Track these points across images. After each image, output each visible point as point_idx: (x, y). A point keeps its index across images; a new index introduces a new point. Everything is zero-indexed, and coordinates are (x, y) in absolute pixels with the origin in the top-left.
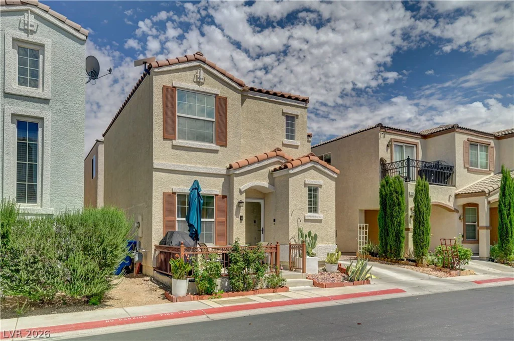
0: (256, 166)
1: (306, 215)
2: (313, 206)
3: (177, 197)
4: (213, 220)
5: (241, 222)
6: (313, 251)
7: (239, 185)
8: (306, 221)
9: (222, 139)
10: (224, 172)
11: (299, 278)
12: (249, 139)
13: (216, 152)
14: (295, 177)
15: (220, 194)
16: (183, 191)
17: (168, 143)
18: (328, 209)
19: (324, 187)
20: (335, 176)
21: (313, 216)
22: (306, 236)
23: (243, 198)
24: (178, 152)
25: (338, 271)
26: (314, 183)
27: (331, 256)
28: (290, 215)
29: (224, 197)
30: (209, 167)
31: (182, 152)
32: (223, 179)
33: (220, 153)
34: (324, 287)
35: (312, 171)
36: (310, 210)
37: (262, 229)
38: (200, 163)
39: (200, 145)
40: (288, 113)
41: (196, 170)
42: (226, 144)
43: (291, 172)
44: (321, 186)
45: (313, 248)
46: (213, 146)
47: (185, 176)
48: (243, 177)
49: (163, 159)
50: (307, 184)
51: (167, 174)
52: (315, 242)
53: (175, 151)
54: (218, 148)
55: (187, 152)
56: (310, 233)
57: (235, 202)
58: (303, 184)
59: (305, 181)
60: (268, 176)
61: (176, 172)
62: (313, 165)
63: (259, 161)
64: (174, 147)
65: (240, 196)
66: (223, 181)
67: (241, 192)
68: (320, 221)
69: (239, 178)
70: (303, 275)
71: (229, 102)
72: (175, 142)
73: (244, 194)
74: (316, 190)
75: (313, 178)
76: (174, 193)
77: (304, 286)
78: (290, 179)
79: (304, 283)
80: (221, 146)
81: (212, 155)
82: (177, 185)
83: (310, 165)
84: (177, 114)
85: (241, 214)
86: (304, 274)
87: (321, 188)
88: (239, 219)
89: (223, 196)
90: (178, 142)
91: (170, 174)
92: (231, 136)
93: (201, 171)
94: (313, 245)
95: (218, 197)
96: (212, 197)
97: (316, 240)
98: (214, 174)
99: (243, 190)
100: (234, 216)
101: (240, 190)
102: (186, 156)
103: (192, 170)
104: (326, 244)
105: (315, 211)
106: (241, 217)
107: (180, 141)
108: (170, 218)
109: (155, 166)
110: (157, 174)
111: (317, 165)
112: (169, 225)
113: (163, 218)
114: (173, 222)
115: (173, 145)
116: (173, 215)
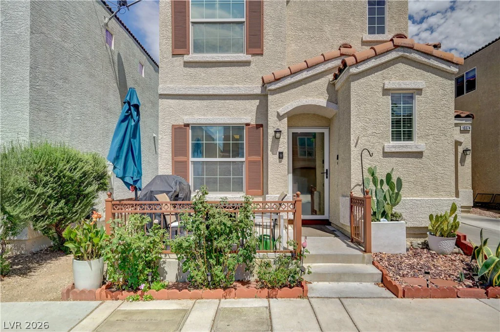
0: (305, 75)
1: (386, 144)
2: (403, 129)
3: (190, 131)
4: (243, 159)
5: (280, 162)
6: (396, 210)
7: (277, 106)
8: (386, 154)
9: (255, 44)
10: (258, 91)
11: (356, 262)
12: (305, 42)
13: (247, 63)
14: (362, 80)
15: (253, 123)
16: (198, 122)
17: (179, 61)
18: (436, 132)
19: (427, 92)
21: (403, 146)
22: (382, 181)
23: (283, 125)
24: (192, 70)
25: (457, 250)
26: (404, 86)
27: (437, 221)
28: (353, 146)
29: (259, 126)
30: (236, 85)
31: (198, 70)
32: (257, 102)
33: (252, 65)
34: (401, 294)
36: (396, 137)
37: (325, 172)
38: (222, 82)
39: (222, 57)
41: (216, 92)
42: (262, 51)
43: (354, 70)
44: (419, 91)
45: (393, 205)
46: (243, 57)
47: (202, 101)
48: (283, 94)
49: (172, 82)
50: (389, 90)
51: (178, 101)
52: (397, 194)
53: (188, 69)
54: (248, 57)
55: (204, 69)
56: (389, 176)
57: (271, 132)
58: (380, 90)
59: (384, 84)
60: (327, 90)
61: (190, 97)
62: (401, 53)
63: (309, 67)
64: (187, 64)
65: (278, 123)
66: (258, 104)
67: (280, 117)
68: (419, 155)
69: (277, 96)
70: (364, 257)
72: (187, 58)
73: (286, 119)
74: (409, 99)
75: (403, 77)
76: (187, 125)
77: (361, 281)
78: (352, 84)
79: (359, 277)
80: (254, 55)
81: (241, 69)
82: (191, 114)
83: (394, 55)
84: (191, 20)
85: (280, 150)
86: (366, 255)
87: (421, 95)
88: (277, 157)
89: (256, 125)
90: (193, 57)
91: (182, 101)
92: (270, 38)
93: (224, 92)
94: (395, 199)
95: (250, 127)
96: (242, 128)
97: (399, 189)
98: (245, 95)
99: (281, 113)
100: (270, 153)
101: (278, 113)
102: (203, 75)
103: (211, 93)
104: (432, 196)
105: (409, 136)
106: (281, 154)
107: (193, 55)
108: (181, 158)
109: (160, 92)
110: (163, 103)
111: (411, 53)
112: (180, 167)
113: (173, 159)
114: (185, 164)
115: (185, 62)
116: (185, 154)
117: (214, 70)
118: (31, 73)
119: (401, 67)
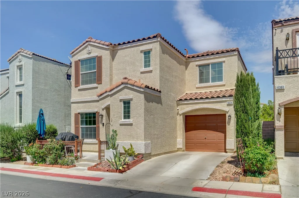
1: (122, 121)
2: (127, 115)
3: (80, 115)
4: (96, 126)
5: (103, 127)
7: (102, 105)
8: (121, 125)
9: (99, 80)
13: (97, 88)
15: (98, 111)
17: (77, 89)
19: (134, 100)
20: (142, 90)
21: (127, 121)
23: (104, 112)
24: (80, 92)
26: (127, 98)
35: (125, 90)
36: (125, 117)
38: (89, 96)
39: (89, 86)
40: (145, 50)
42: (102, 82)
44: (132, 99)
46: (95, 85)
48: (104, 100)
49: (75, 97)
50: (122, 100)
51: (76, 104)
54: (97, 85)
58: (119, 100)
59: (120, 98)
61: (80, 102)
62: (124, 86)
64: (79, 90)
65: (102, 112)
67: (103, 109)
68: (131, 125)
69: (102, 101)
70: (98, 161)
71: (103, 58)
72: (79, 88)
73: (105, 110)
74: (129, 103)
75: (127, 95)
76: (79, 113)
80: (99, 84)
81: (95, 90)
82: (80, 109)
83: (122, 86)
84: (81, 73)
85: (103, 122)
87: (132, 101)
88: (102, 125)
92: (104, 77)
93: (89, 100)
95: (97, 113)
96: (95, 113)
100: (100, 124)
102: (84, 94)
103: (85, 101)
105: (129, 117)
107: (81, 86)
108: (77, 126)
109: (71, 101)
110: (73, 105)
111: (127, 85)
112: (77, 129)
113: (75, 126)
114: (78, 127)
115: (79, 89)
116: (79, 124)
117: (87, 91)
118: (32, 101)
119: (126, 90)
